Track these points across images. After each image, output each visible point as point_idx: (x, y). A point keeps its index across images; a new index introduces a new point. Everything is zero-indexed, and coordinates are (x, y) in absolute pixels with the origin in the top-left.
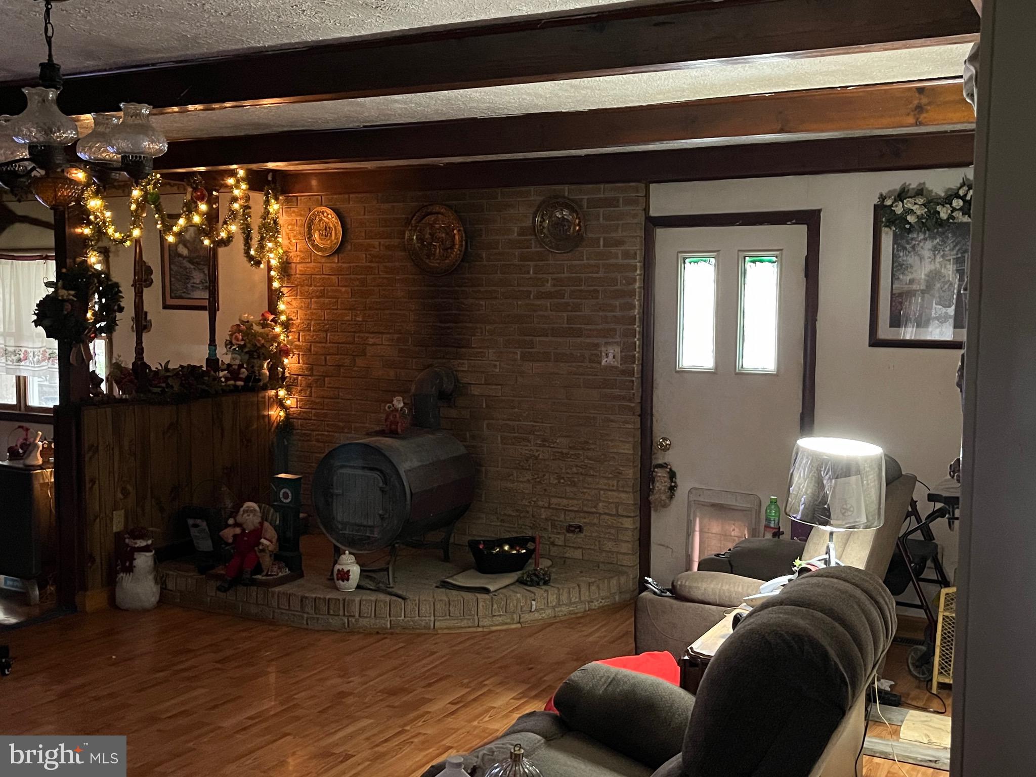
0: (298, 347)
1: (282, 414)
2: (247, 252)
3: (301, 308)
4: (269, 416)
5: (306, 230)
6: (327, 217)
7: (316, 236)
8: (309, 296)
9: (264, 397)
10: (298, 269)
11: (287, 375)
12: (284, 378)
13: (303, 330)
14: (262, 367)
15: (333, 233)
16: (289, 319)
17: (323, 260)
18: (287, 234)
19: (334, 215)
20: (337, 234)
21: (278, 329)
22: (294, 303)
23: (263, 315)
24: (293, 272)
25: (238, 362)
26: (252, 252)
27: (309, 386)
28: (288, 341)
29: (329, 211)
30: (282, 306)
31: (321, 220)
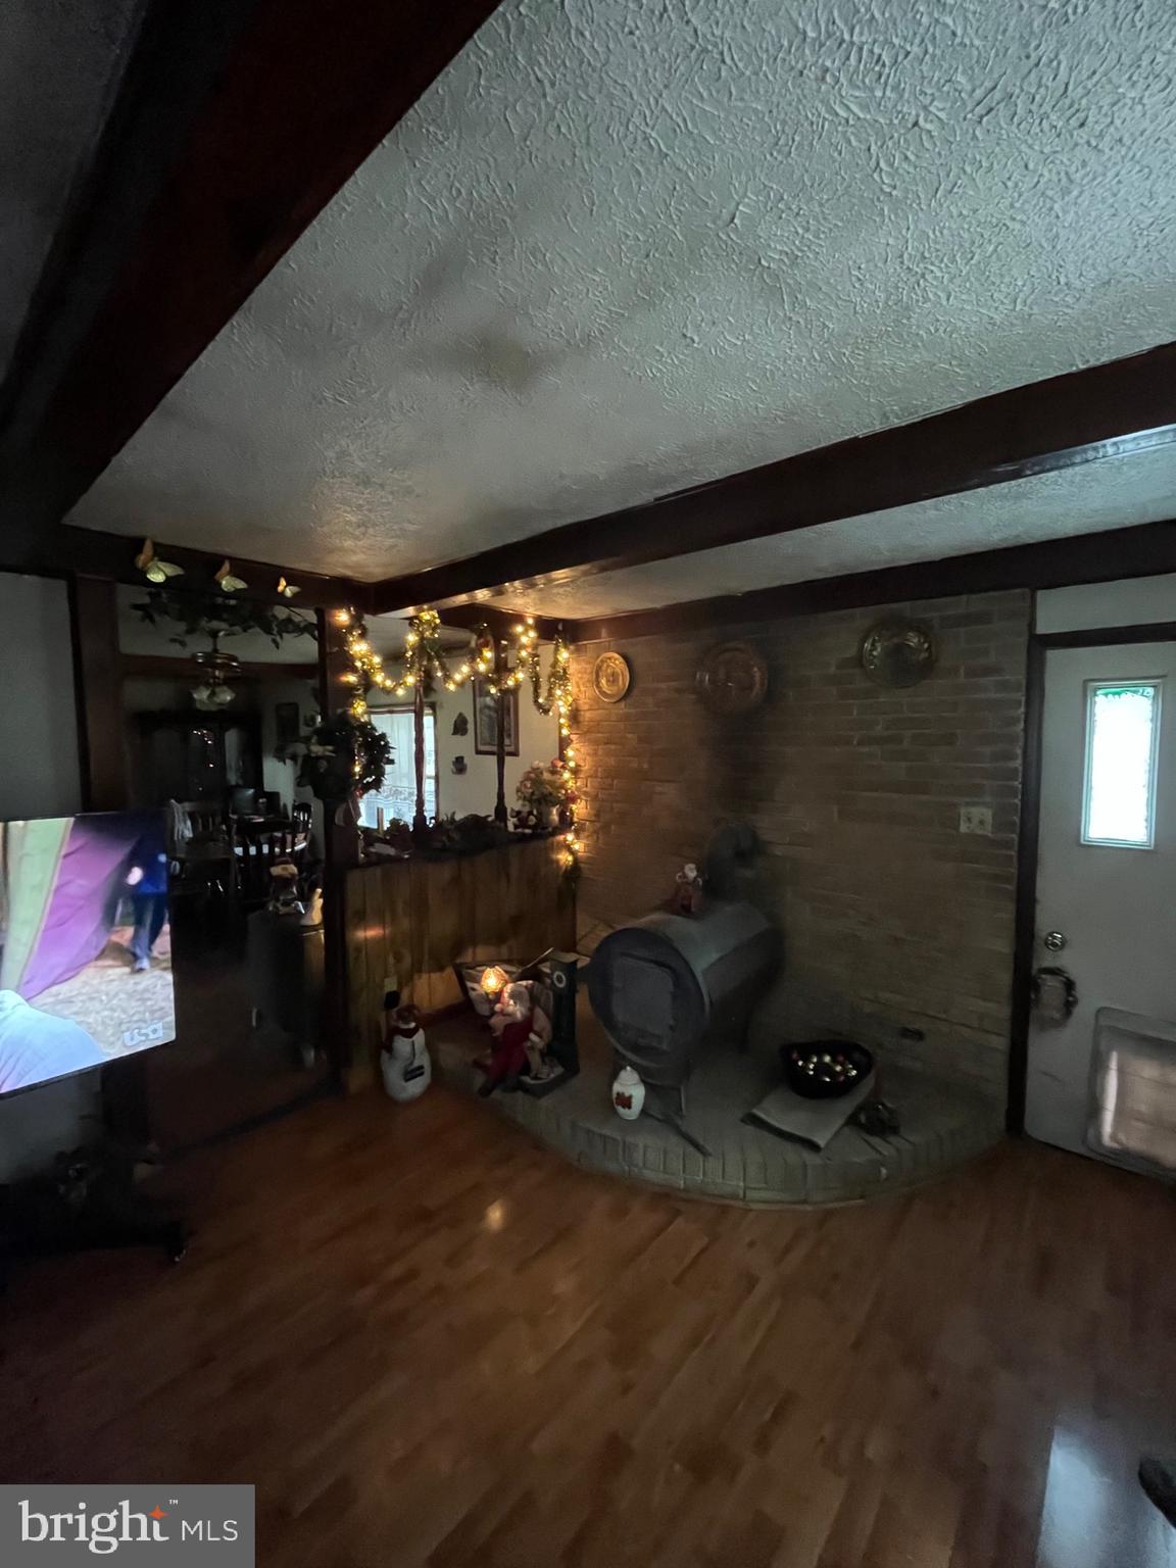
0: (586, 793)
1: (570, 858)
2: (536, 701)
3: (589, 754)
4: (557, 861)
5: (594, 677)
6: (614, 663)
7: (603, 681)
8: (596, 742)
9: (552, 844)
10: (587, 716)
11: (575, 819)
12: (572, 823)
13: (591, 776)
14: (550, 813)
15: (621, 678)
16: (578, 766)
17: (610, 706)
18: (577, 683)
19: (621, 660)
20: (624, 680)
21: (567, 775)
22: (582, 750)
23: (552, 763)
24: (581, 719)
25: (527, 809)
26: (541, 700)
27: (595, 832)
28: (577, 787)
29: (616, 656)
30: (570, 753)
31: (608, 666)
